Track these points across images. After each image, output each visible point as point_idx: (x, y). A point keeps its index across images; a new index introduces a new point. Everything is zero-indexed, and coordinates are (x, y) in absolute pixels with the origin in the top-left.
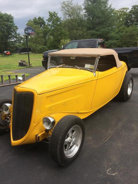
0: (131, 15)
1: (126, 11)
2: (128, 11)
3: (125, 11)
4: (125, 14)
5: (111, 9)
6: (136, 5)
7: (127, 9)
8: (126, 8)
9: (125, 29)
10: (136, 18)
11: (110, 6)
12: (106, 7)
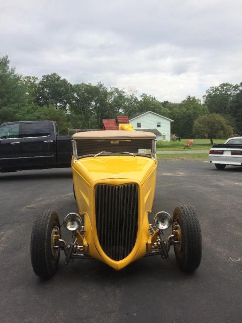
0: (42, 89)
1: (34, 81)
2: (37, 82)
3: (32, 81)
4: (33, 86)
5: (15, 76)
6: (48, 75)
7: (35, 78)
8: (33, 78)
9: (37, 108)
10: (51, 94)
11: (13, 70)
12: (6, 71)
